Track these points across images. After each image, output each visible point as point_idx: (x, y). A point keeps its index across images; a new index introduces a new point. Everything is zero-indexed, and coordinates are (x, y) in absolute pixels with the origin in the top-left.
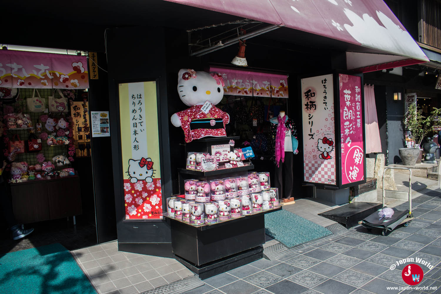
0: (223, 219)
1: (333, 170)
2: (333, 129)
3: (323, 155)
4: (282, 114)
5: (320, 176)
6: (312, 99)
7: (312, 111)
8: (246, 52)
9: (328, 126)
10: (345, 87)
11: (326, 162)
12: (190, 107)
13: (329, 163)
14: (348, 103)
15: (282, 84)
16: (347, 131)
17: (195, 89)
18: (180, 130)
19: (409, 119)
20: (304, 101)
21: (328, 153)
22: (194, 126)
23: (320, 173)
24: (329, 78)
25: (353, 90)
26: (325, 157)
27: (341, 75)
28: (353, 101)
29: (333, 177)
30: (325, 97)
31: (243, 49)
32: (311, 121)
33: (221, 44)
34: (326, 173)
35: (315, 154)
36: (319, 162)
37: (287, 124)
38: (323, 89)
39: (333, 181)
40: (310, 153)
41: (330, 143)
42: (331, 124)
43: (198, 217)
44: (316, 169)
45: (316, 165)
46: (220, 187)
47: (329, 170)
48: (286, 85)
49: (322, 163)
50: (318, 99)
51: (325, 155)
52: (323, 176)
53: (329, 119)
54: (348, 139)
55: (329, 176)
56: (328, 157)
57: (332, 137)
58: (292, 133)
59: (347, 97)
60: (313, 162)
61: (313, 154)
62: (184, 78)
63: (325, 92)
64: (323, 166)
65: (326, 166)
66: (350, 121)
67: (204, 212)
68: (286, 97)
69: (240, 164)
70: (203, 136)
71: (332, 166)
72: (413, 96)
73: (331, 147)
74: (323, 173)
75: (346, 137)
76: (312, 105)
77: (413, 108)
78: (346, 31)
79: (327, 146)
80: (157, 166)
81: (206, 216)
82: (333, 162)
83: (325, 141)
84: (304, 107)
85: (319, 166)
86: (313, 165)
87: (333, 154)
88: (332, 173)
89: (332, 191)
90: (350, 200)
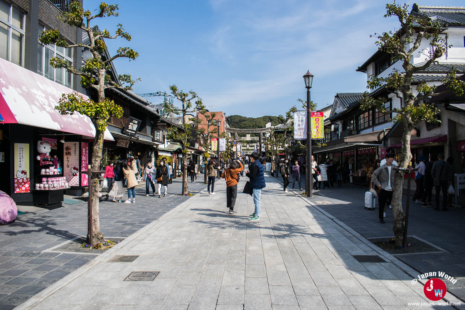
0: (58, 189)
1: (78, 180)
2: (78, 164)
3: (73, 174)
4: (56, 157)
5: (72, 183)
6: (69, 151)
7: (69, 156)
8: (65, 139)
9: (76, 162)
10: (83, 147)
11: (75, 177)
12: (42, 154)
13: (76, 177)
14: (84, 154)
15: (55, 143)
16: (83, 165)
17: (45, 148)
18: (39, 161)
19: (103, 161)
20: (65, 151)
21: (76, 174)
22: (44, 160)
23: (72, 182)
24: (78, 143)
25: (86, 148)
26: (75, 175)
27: (82, 142)
28: (85, 153)
29: (78, 183)
30: (75, 151)
31: (64, 137)
32: (68, 160)
33: (56, 134)
34: (75, 182)
35: (70, 174)
36: (72, 177)
37: (58, 160)
38: (75, 148)
39: (78, 185)
40: (67, 174)
41: (77, 169)
42: (78, 162)
43: (52, 188)
44: (70, 180)
45: (70, 179)
46: (55, 180)
47: (76, 180)
48: (56, 144)
49: (73, 177)
50: (72, 151)
51: (75, 174)
52: (73, 183)
53: (77, 160)
54: (84, 168)
55: (76, 183)
56: (76, 175)
57: (78, 167)
58: (60, 165)
59: (84, 151)
60: (69, 177)
61: (69, 174)
62: (41, 143)
63: (75, 149)
64: (73, 179)
65: (75, 179)
66: (84, 161)
67: (53, 186)
68: (56, 149)
69: (58, 174)
70: (47, 164)
71: (78, 179)
72: (105, 149)
73: (77, 171)
74: (73, 182)
75: (83, 167)
76: (69, 154)
77: (106, 155)
78: (91, 133)
79: (75, 170)
80: (28, 173)
81: (54, 187)
82: (78, 177)
83: (75, 168)
84: (64, 154)
85: (72, 179)
86: (69, 179)
87: (78, 174)
88: (78, 182)
89: (75, 191)
90: (82, 195)
